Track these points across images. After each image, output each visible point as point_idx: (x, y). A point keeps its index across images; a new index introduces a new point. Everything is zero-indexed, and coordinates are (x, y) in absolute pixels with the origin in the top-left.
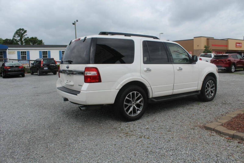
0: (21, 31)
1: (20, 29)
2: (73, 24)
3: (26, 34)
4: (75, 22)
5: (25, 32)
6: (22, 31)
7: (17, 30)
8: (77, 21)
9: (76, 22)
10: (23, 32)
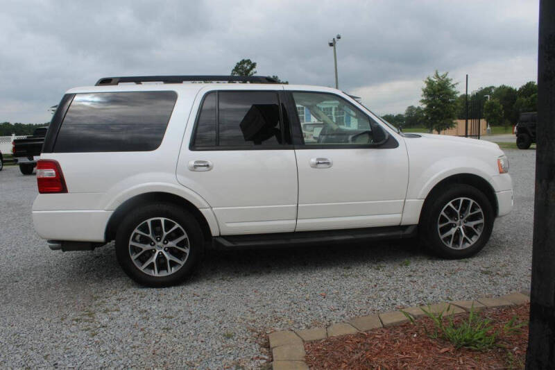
0: (245, 65)
1: (243, 60)
2: (331, 45)
3: (254, 70)
4: (334, 39)
5: (253, 66)
6: (247, 65)
7: (238, 63)
8: (339, 38)
9: (336, 39)
10: (248, 68)
